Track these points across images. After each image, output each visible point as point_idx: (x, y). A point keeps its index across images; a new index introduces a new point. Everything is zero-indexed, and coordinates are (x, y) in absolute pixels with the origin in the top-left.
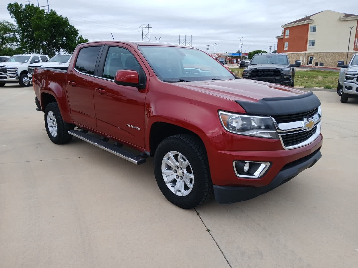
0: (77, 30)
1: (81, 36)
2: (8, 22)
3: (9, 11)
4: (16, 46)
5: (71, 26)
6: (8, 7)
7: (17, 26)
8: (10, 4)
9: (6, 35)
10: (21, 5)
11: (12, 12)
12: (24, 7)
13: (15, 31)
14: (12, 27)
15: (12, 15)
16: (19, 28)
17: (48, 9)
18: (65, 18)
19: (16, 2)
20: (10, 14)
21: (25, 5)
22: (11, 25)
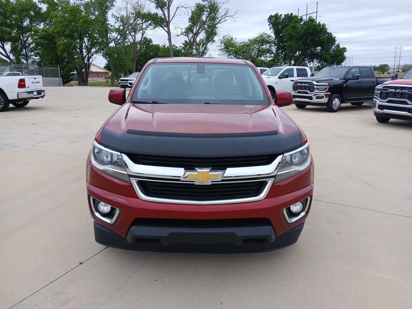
0: (335, 37)
1: (338, 44)
2: (266, 34)
3: (269, 22)
4: (270, 57)
5: (328, 33)
6: (268, 19)
7: (274, 37)
8: (271, 15)
9: (262, 47)
10: (281, 15)
11: (271, 23)
12: (283, 17)
13: (272, 42)
14: (269, 39)
15: (270, 27)
16: (276, 39)
17: (316, 16)
18: (323, 24)
19: (277, 13)
20: (269, 26)
21: (285, 14)
22: (269, 36)
